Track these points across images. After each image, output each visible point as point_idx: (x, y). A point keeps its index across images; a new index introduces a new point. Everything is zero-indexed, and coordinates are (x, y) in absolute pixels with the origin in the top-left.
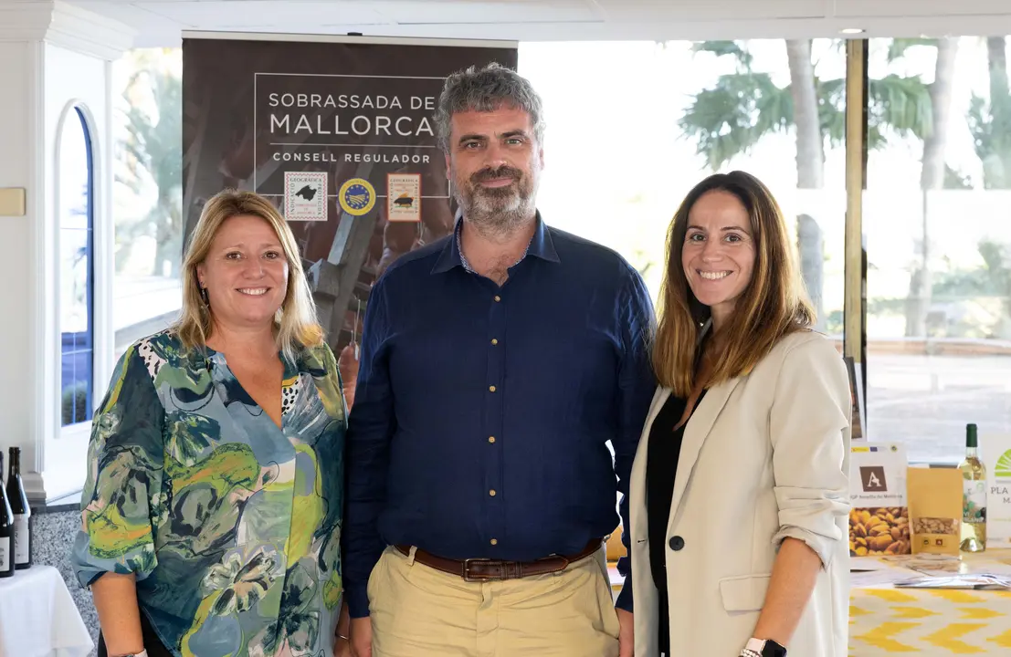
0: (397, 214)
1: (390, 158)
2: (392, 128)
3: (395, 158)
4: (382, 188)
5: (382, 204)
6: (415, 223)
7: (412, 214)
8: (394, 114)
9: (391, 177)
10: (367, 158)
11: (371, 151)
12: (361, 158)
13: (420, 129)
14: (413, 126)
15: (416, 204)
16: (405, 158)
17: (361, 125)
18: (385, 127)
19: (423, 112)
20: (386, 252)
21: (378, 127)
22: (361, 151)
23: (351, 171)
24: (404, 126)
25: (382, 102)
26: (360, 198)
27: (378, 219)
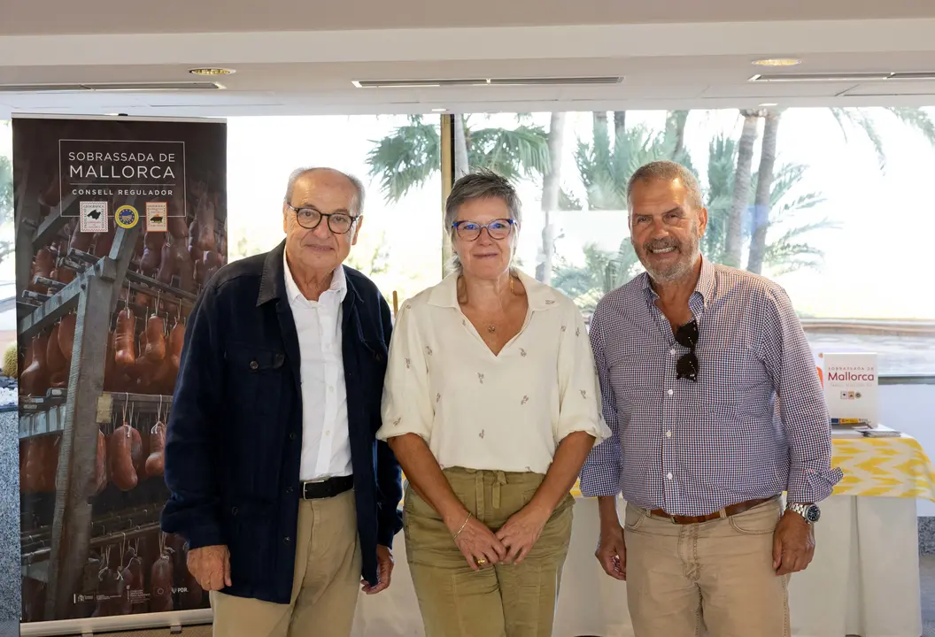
0: (152, 227)
1: (147, 192)
2: (148, 174)
3: (151, 192)
4: (142, 211)
5: (143, 221)
6: (164, 232)
7: (162, 227)
8: (149, 164)
9: (148, 204)
10: (132, 193)
11: (135, 188)
12: (129, 192)
13: (166, 174)
14: (161, 172)
15: (165, 221)
16: (157, 192)
17: (128, 172)
18: (143, 173)
19: (167, 164)
20: (146, 251)
21: (139, 173)
22: (129, 188)
23: (124, 200)
24: (156, 172)
25: (141, 157)
26: (129, 217)
27: (140, 230)
